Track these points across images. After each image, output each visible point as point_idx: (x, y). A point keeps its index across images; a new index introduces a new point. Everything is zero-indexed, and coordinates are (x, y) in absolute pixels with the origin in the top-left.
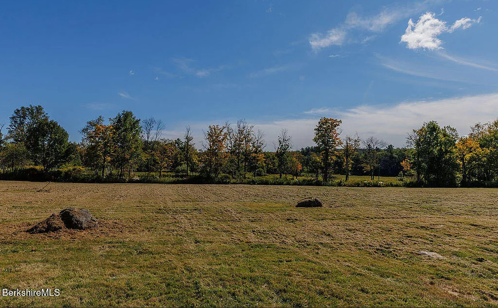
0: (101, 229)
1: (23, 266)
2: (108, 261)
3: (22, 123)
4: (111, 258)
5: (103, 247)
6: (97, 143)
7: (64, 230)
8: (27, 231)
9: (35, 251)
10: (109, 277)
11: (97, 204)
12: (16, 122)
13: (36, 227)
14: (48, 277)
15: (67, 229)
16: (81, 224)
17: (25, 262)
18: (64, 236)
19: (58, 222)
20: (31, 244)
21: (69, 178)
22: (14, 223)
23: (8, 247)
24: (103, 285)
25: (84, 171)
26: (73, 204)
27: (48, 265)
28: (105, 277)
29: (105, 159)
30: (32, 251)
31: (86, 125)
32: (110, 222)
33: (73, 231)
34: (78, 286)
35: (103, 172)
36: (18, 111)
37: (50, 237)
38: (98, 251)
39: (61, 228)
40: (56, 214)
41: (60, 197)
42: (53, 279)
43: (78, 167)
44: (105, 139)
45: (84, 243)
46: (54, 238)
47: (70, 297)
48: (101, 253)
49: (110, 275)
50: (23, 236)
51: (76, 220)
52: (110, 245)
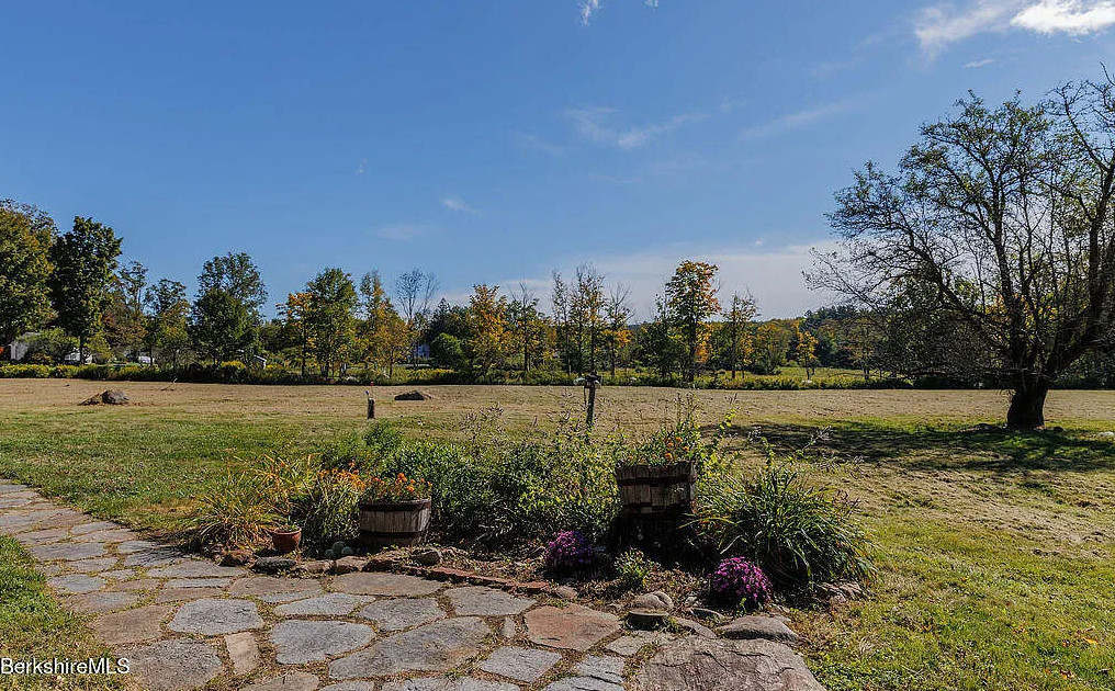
16: (115, 401)
36: (210, 264)
51: (111, 398)
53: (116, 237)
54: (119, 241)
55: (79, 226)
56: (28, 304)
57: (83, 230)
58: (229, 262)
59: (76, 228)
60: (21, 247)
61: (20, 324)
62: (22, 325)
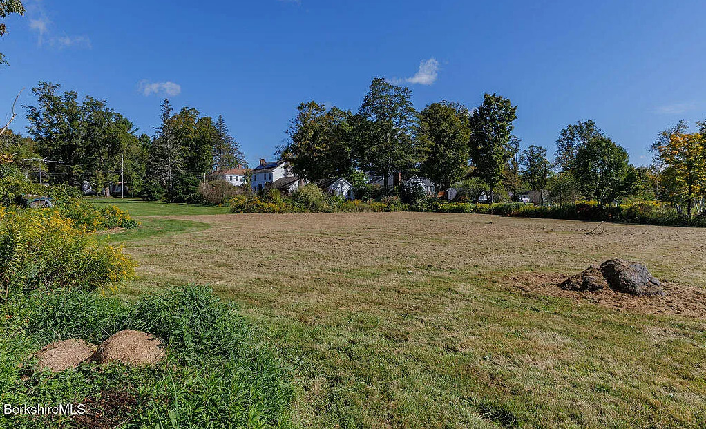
0: (668, 298)
1: (537, 332)
2: (665, 359)
3: (570, 146)
4: (674, 354)
5: (665, 331)
6: (675, 163)
7: (607, 291)
8: (558, 285)
9: (559, 314)
10: (662, 390)
11: (672, 258)
12: (563, 146)
13: (568, 281)
14: (562, 359)
15: (612, 291)
16: (634, 286)
17: (541, 327)
18: (606, 299)
19: (598, 279)
20: (557, 304)
21: (632, 217)
22: (546, 272)
23: (529, 303)
24: (646, 401)
25: (658, 207)
26: (631, 255)
27: (568, 341)
28: (654, 388)
29: (691, 188)
30: (555, 313)
31: (658, 137)
32: (689, 291)
33: (620, 295)
34: (601, 389)
35: (689, 210)
36: (565, 131)
37: (586, 298)
38: (653, 335)
39: (601, 288)
40: (596, 266)
41: (616, 243)
42: (568, 364)
43: (649, 203)
44: (689, 156)
45: (633, 318)
46: (590, 301)
47: (584, 403)
48: (656, 341)
49: (664, 387)
50: (552, 291)
51: (624, 279)
52: (678, 330)
53: (512, 105)
54: (515, 109)
55: (488, 101)
56: (457, 163)
57: (490, 104)
58: (579, 129)
59: (485, 103)
60: (451, 125)
61: (452, 176)
62: (454, 177)
